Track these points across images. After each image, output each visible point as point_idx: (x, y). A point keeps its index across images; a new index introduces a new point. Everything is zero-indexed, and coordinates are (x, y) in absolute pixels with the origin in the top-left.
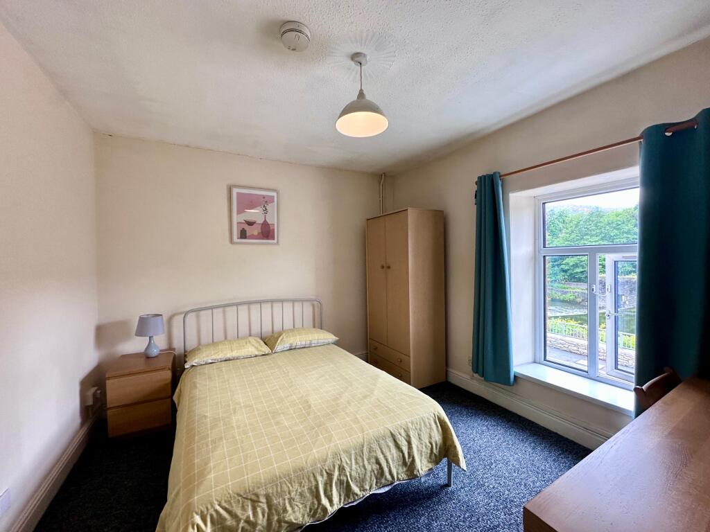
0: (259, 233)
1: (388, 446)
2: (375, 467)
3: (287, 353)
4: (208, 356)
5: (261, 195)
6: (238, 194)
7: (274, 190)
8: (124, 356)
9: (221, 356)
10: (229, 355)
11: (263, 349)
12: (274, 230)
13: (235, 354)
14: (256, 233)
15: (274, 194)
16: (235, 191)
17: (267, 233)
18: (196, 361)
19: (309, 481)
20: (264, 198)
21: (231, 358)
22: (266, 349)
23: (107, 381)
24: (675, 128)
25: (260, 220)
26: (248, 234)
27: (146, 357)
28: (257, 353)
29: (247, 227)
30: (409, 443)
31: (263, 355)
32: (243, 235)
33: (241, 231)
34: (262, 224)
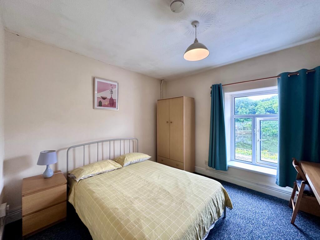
0: (108, 104)
1: (212, 205)
2: (210, 216)
3: (129, 166)
4: (89, 173)
5: (110, 84)
6: (98, 82)
7: (116, 82)
8: (25, 179)
9: (97, 172)
10: (101, 171)
11: (118, 166)
12: (116, 102)
13: (104, 170)
14: (107, 104)
15: (116, 84)
16: (96, 80)
17: (112, 103)
18: (83, 176)
19: (194, 231)
20: (111, 85)
21: (102, 172)
22: (119, 166)
23: (23, 198)
24: (291, 74)
25: (109, 97)
26: (103, 104)
27: (44, 177)
28: (115, 168)
29: (102, 100)
30: (217, 202)
31: (118, 169)
32: (100, 104)
33: (99, 102)
34: (110, 99)
